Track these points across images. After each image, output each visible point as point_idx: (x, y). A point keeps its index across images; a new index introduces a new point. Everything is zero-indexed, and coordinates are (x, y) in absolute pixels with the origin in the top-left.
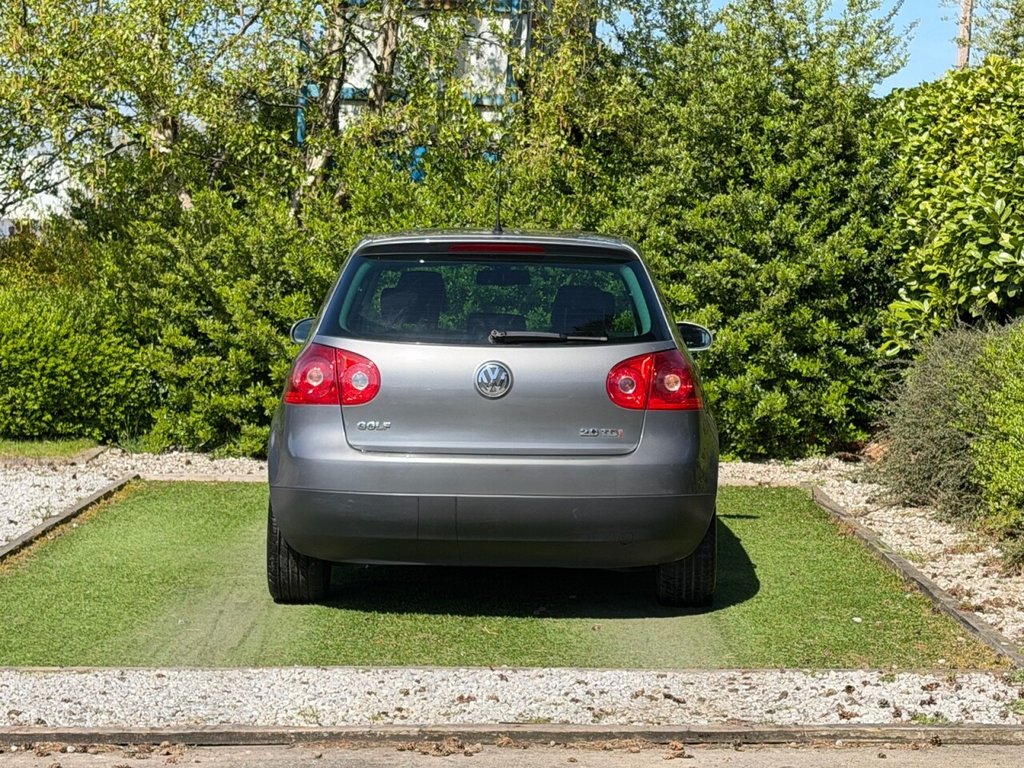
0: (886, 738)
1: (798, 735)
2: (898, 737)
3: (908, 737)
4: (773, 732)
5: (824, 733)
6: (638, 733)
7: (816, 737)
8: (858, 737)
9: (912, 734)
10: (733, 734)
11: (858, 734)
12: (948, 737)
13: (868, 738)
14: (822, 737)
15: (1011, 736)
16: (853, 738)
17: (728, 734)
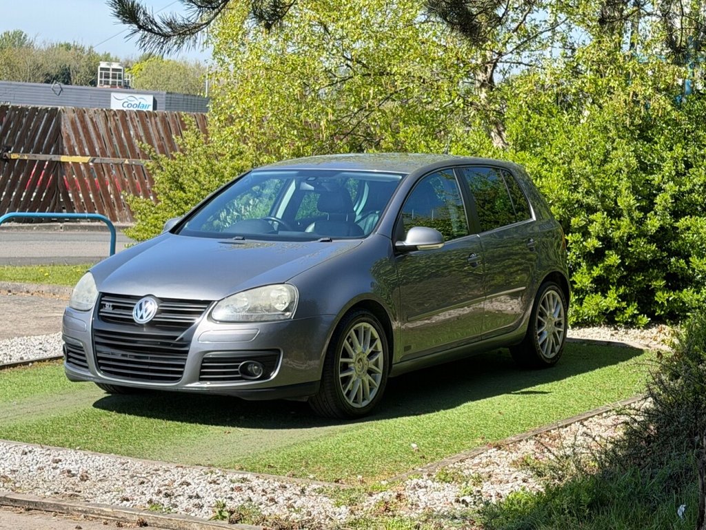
0: (115, 517)
1: (65, 508)
2: (123, 518)
4: (51, 504)
5: (80, 509)
7: (75, 511)
8: (99, 514)
9: (130, 517)
10: (29, 502)
11: (99, 512)
12: (152, 521)
13: (105, 515)
14: (78, 511)
15: (190, 525)
16: (96, 514)
17: (26, 501)
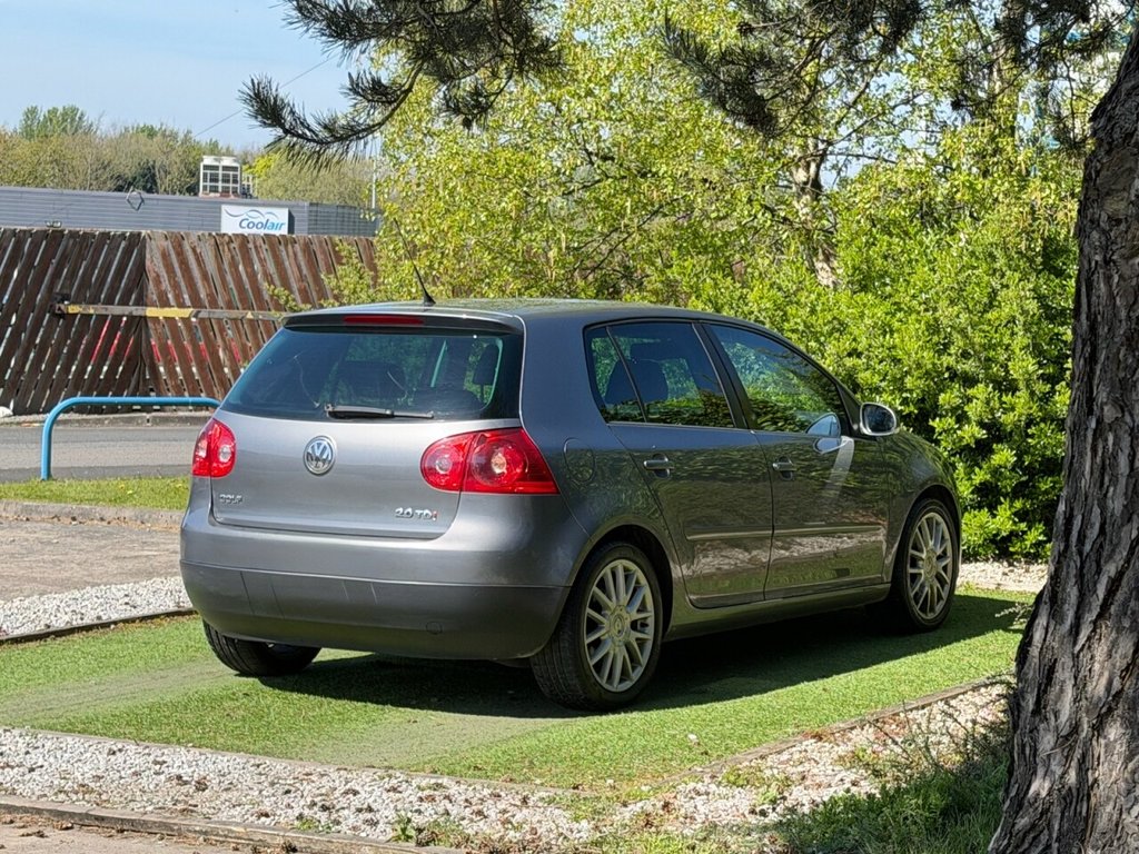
0: (249, 839)
1: (176, 828)
2: (260, 840)
3: (269, 841)
4: (155, 822)
5: (197, 829)
6: (47, 810)
7: (190, 831)
8: (226, 836)
9: (272, 839)
10: (122, 820)
11: (226, 833)
12: (304, 845)
13: (235, 838)
14: (195, 831)
15: (359, 849)
16: (221, 836)
17: (119, 819)
